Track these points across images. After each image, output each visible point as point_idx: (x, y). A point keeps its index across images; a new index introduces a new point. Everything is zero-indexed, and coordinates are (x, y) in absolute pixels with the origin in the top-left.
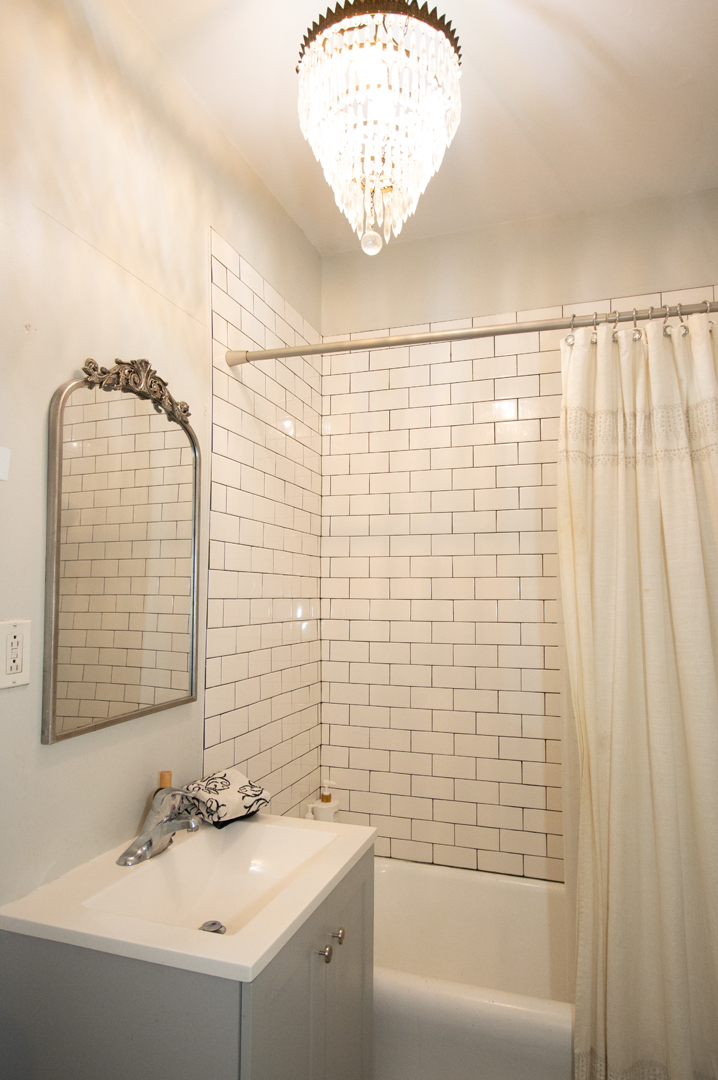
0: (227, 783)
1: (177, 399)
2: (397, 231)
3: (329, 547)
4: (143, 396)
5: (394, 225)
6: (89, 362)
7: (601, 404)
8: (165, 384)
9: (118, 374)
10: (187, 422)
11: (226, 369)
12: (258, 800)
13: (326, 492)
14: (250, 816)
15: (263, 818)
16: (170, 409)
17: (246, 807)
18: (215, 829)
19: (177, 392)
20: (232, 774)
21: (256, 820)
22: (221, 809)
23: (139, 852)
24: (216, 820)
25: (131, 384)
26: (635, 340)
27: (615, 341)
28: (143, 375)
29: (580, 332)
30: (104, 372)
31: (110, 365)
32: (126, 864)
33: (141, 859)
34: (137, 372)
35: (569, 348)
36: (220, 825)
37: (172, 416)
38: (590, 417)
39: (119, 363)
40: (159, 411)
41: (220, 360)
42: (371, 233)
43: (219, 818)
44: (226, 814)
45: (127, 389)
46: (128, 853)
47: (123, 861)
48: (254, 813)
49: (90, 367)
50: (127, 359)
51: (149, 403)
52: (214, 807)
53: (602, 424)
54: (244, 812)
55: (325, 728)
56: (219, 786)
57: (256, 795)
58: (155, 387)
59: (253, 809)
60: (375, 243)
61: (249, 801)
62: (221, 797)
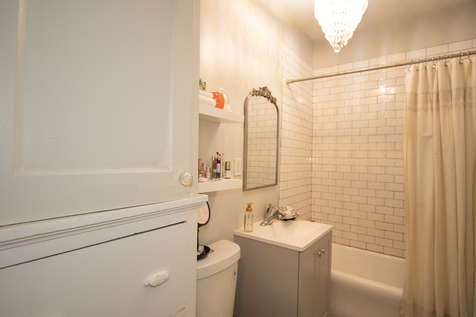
0: (287, 210)
1: (274, 97)
2: (345, 44)
3: (315, 141)
4: (265, 97)
5: (344, 42)
6: (254, 89)
7: (420, 90)
8: (271, 93)
9: (260, 92)
10: (276, 103)
11: (286, 85)
12: (296, 214)
13: (314, 122)
14: (293, 219)
15: (297, 220)
16: (272, 100)
17: (293, 216)
18: (284, 221)
19: (274, 95)
20: (287, 207)
21: (295, 220)
22: (286, 215)
23: (266, 223)
24: (284, 218)
25: (263, 94)
26: (433, 68)
27: (426, 68)
28: (266, 90)
29: (413, 66)
30: (257, 91)
31: (258, 89)
32: (262, 225)
33: (266, 225)
34: (264, 90)
35: (408, 72)
36: (285, 220)
37: (272, 102)
38: (415, 95)
39: (260, 88)
40: (269, 100)
41: (284, 82)
42: (337, 45)
43: (286, 218)
44: (288, 217)
45: (262, 95)
46: (263, 223)
47: (261, 225)
48: (295, 218)
49: (254, 91)
50: (262, 87)
51: (266, 98)
52: (284, 215)
53: (420, 98)
54: (292, 217)
55: (313, 199)
56: (284, 210)
57: (296, 213)
58: (268, 94)
59: (295, 217)
60: (337, 49)
61: (294, 214)
62: (286, 212)
